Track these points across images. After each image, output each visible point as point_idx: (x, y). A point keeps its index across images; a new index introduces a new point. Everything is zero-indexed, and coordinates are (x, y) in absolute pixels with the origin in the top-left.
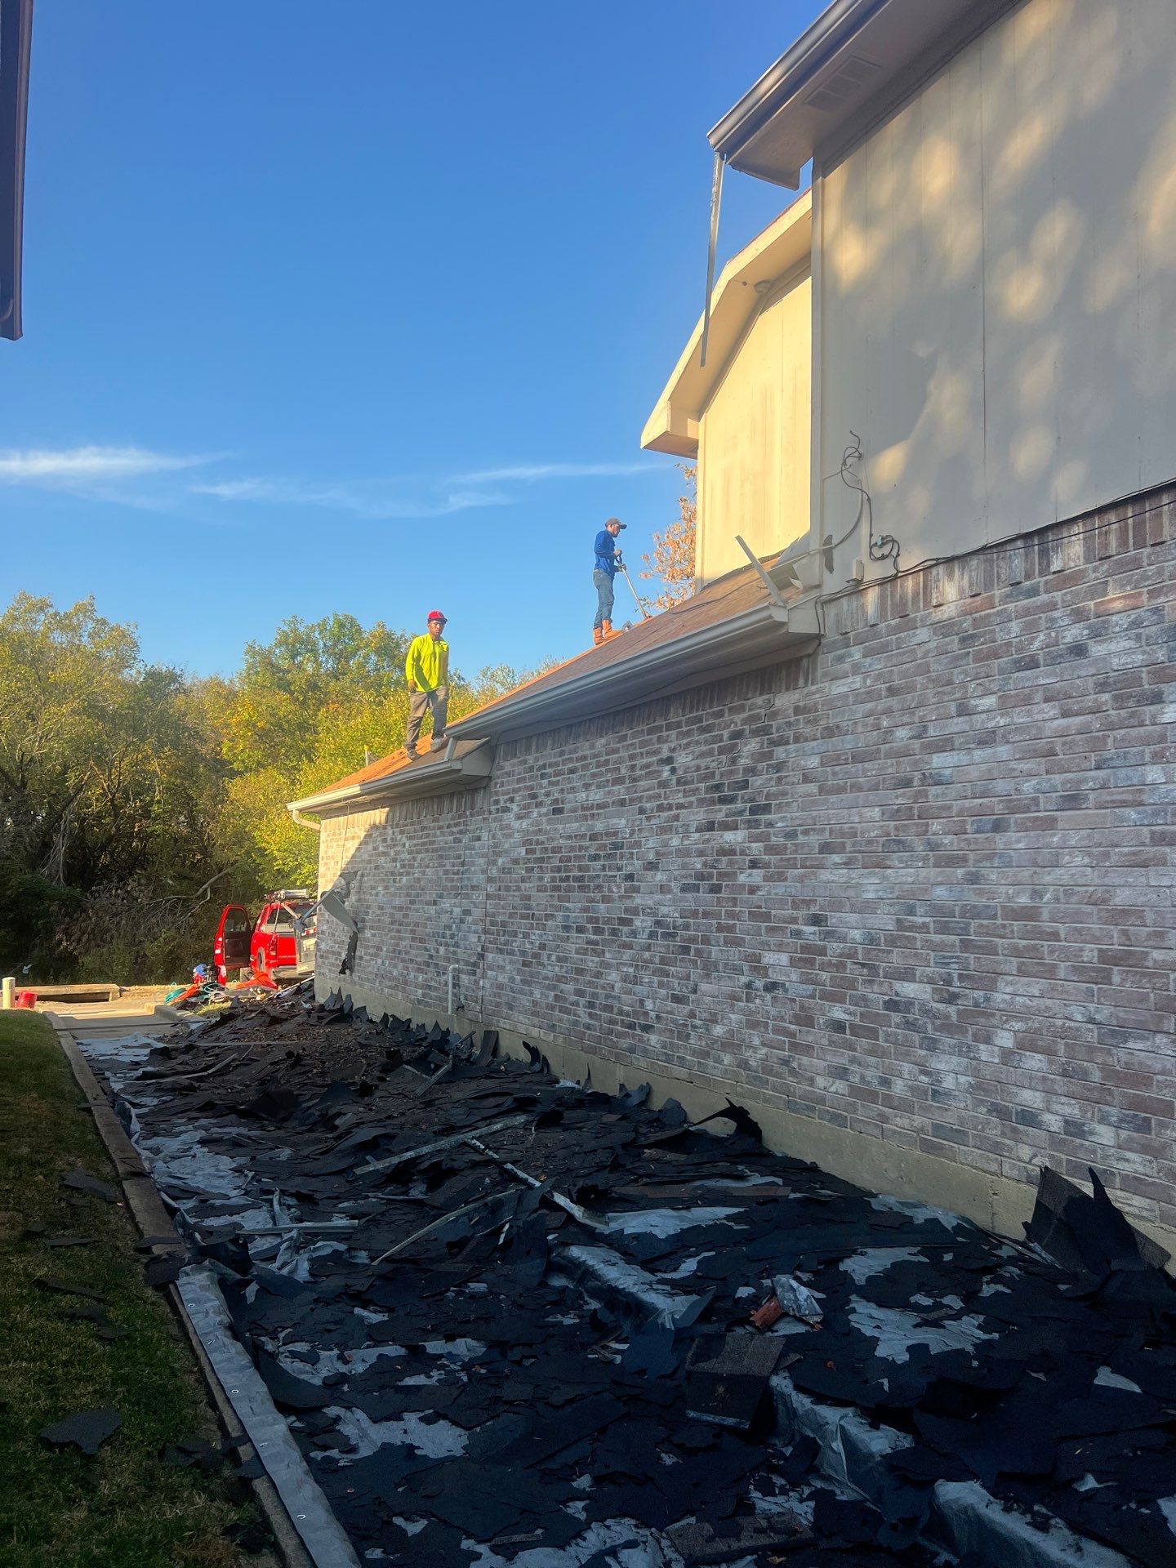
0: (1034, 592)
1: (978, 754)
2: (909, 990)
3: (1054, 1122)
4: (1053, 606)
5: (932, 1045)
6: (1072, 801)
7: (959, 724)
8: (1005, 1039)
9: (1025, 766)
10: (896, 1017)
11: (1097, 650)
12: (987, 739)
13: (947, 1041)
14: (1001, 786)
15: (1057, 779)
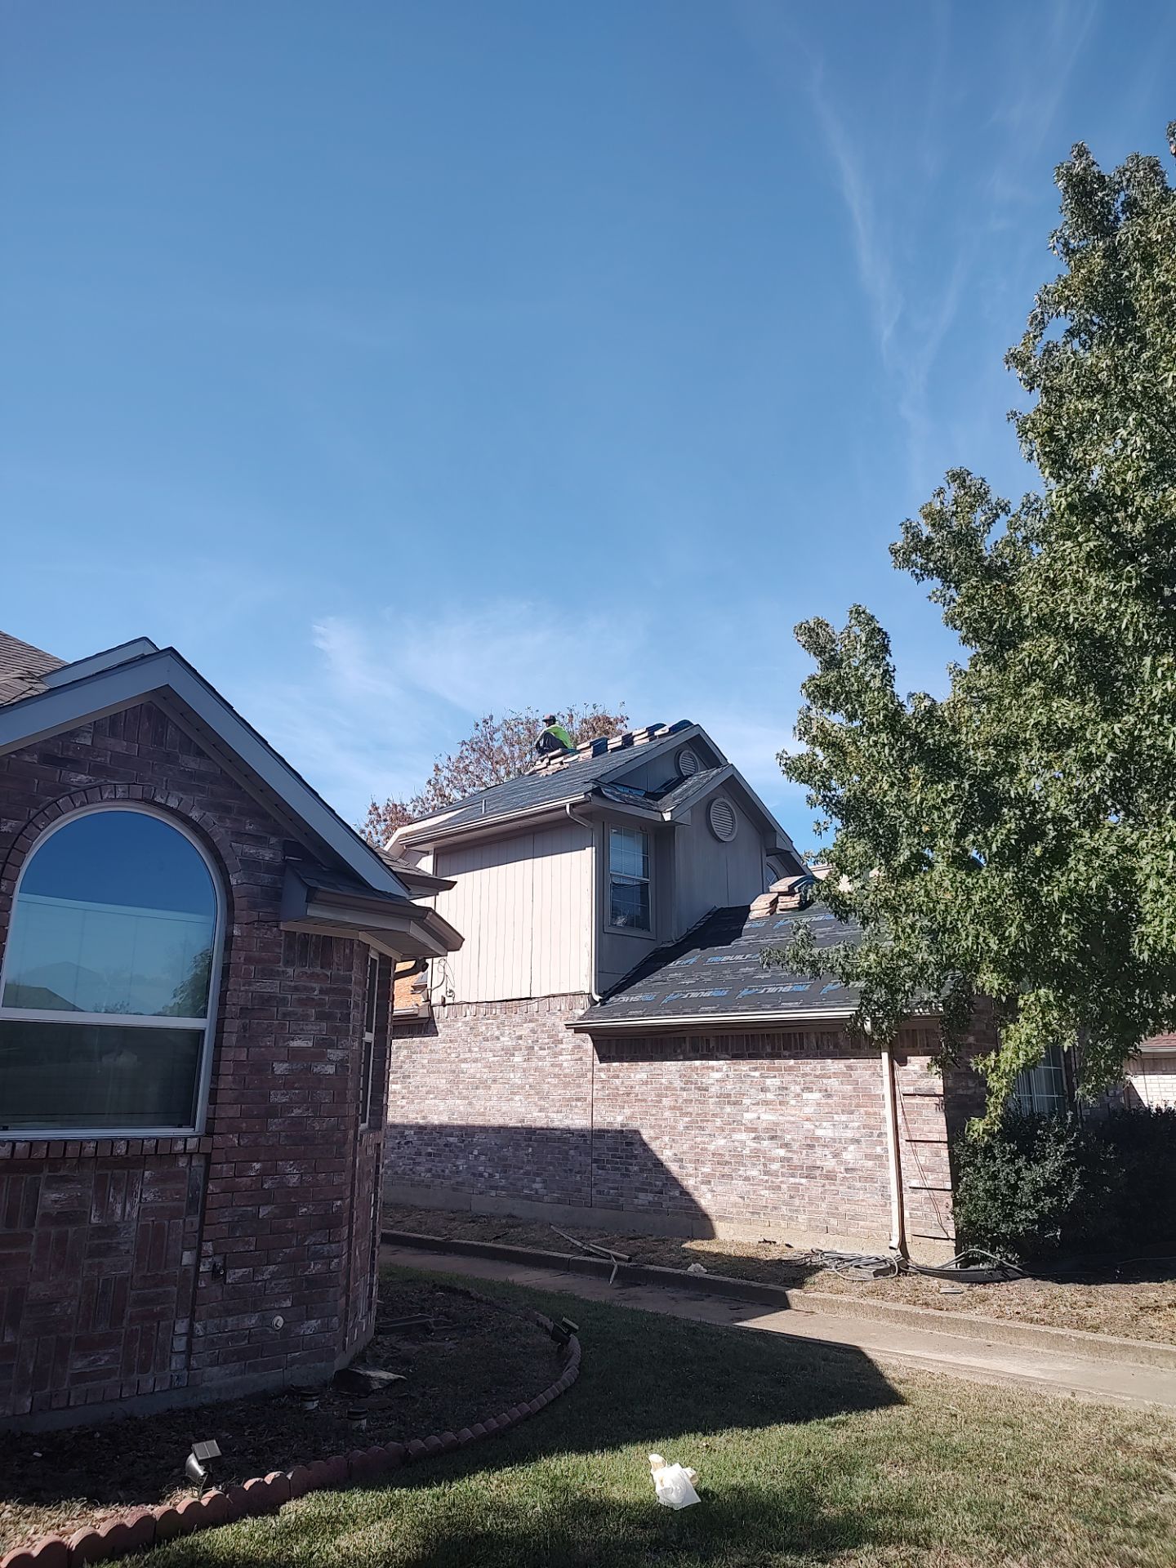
0: (488, 1019)
1: (474, 1065)
2: (451, 1139)
3: (486, 1175)
4: (492, 1024)
5: (457, 1157)
6: (495, 1081)
7: (468, 1055)
8: (476, 1152)
9: (485, 1070)
10: (447, 1149)
11: (502, 1039)
12: (476, 1061)
13: (461, 1155)
14: (478, 1076)
15: (491, 1074)
